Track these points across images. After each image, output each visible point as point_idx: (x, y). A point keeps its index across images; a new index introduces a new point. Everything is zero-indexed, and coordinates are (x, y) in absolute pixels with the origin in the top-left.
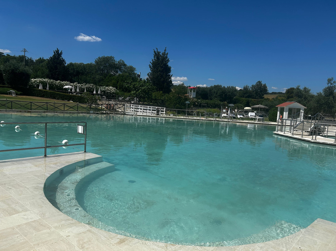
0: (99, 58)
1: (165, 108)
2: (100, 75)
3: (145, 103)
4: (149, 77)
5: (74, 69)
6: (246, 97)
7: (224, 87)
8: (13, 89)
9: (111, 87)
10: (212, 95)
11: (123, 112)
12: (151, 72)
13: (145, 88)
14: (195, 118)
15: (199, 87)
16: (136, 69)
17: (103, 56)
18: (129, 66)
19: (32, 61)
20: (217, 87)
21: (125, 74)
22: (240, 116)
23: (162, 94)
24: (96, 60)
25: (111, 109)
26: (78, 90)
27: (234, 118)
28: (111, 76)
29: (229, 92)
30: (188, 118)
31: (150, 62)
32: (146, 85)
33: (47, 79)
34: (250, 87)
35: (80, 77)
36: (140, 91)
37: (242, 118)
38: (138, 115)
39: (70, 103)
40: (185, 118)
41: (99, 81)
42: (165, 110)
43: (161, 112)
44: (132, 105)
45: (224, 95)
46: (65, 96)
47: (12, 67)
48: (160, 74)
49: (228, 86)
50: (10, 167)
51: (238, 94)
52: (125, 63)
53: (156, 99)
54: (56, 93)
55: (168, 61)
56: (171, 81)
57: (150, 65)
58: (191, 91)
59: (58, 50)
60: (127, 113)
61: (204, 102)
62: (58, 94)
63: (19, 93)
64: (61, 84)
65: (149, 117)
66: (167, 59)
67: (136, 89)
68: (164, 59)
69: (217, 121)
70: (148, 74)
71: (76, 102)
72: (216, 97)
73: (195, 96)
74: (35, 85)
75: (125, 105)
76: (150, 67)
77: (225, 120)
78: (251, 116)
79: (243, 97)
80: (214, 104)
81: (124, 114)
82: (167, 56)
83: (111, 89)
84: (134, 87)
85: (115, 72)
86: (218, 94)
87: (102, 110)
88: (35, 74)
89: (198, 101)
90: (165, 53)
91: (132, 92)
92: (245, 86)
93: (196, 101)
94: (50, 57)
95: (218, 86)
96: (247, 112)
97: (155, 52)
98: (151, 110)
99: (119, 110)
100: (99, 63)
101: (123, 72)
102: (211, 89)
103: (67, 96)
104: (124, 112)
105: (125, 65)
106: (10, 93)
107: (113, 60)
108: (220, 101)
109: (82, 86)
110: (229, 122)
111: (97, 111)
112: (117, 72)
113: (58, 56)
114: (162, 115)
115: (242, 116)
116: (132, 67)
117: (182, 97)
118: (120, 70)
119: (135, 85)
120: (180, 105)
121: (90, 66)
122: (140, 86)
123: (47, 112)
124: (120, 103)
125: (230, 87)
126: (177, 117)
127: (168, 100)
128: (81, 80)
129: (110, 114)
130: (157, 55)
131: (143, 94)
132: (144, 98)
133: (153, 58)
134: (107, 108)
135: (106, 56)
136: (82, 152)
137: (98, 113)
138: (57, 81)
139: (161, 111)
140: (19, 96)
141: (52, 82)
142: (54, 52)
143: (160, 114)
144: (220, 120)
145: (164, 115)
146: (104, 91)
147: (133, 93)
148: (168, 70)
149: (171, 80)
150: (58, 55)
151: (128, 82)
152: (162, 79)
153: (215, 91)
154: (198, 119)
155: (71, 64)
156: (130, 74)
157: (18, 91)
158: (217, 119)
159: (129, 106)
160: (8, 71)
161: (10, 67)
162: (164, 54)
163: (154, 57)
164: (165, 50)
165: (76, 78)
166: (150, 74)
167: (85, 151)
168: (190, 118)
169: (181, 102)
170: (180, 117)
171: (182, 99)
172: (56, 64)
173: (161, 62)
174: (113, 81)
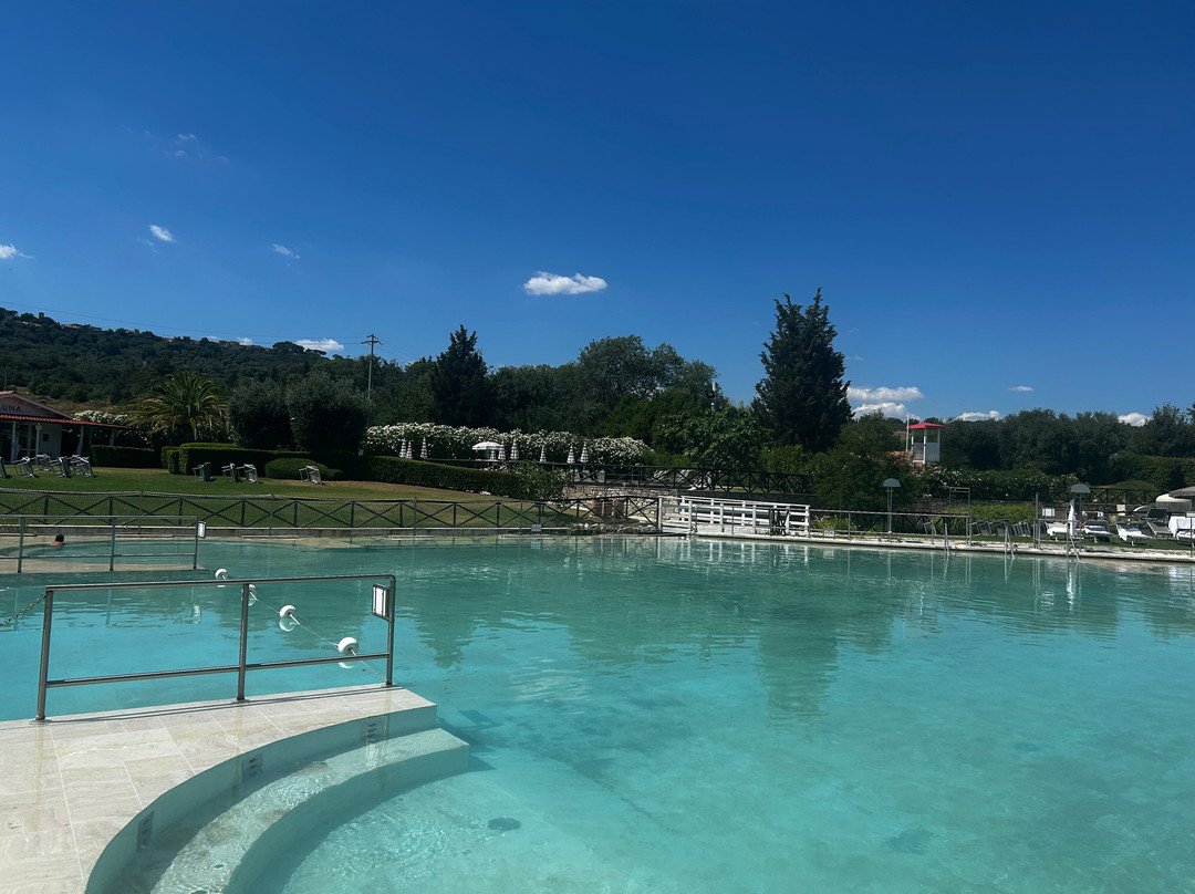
0: (593, 345)
1: (807, 507)
2: (597, 401)
3: (735, 489)
4: (763, 395)
5: (512, 386)
6: (1169, 453)
7: (1062, 416)
8: (316, 459)
9: (627, 439)
10: (1014, 449)
11: (651, 523)
12: (767, 376)
13: (731, 438)
14: (927, 543)
15: (960, 424)
16: (717, 372)
17: (605, 337)
18: (691, 362)
19: (397, 371)
20: (1035, 421)
21: (679, 390)
22: (1131, 534)
23: (802, 455)
24: (583, 354)
25: (613, 516)
26: (514, 455)
27: (1103, 540)
28: (631, 400)
29: (1088, 435)
30: (899, 544)
31: (766, 344)
32: (735, 426)
33: (428, 424)
34: (1181, 411)
35: (529, 411)
36: (712, 446)
37: (1141, 539)
38: (701, 536)
39: (481, 498)
40: (884, 542)
41: (593, 421)
42: (807, 514)
43: (793, 523)
44: (683, 498)
45: (1065, 448)
46: (467, 477)
47: (316, 395)
48: (802, 383)
49: (1083, 413)
50: (89, 741)
51: (1131, 443)
52: (679, 355)
53: (780, 475)
54: (438, 468)
55: (832, 333)
56: (846, 408)
57: (764, 356)
58: (919, 440)
59: (464, 332)
60: (665, 530)
61: (977, 478)
62: (447, 470)
63: (332, 472)
64: (470, 438)
65: (748, 543)
66: (826, 329)
67: (701, 441)
68: (816, 327)
69: (1017, 553)
70: (758, 387)
71: (502, 495)
72: (1032, 457)
73: (936, 457)
74: (391, 445)
75: (658, 500)
76: (765, 360)
77: (1056, 552)
78: (1179, 530)
79: (1157, 453)
80: (1021, 486)
81: (658, 533)
82: (825, 317)
83: (629, 444)
84: (692, 434)
85: (644, 386)
86: (1040, 445)
87: (578, 518)
88: (395, 411)
89: (950, 475)
90: (817, 306)
91: (686, 453)
92: (1161, 408)
93: (942, 477)
94: (439, 355)
95: (1037, 413)
96: (1163, 515)
97: (780, 307)
98: (754, 516)
99: (639, 518)
100: (594, 361)
101: (672, 385)
102: (1010, 426)
103: (473, 475)
104: (656, 524)
105: (677, 361)
106: (306, 476)
107: (637, 349)
108: (1047, 472)
109: (534, 439)
110: (1072, 556)
111: (564, 522)
112: (652, 387)
113: (464, 349)
114: (797, 535)
115: (1138, 534)
116: (702, 364)
117: (877, 465)
118: (662, 378)
119: (697, 427)
120: (871, 494)
121: (567, 371)
122: (715, 431)
123: (399, 532)
124: (644, 494)
125: (1088, 414)
126: (854, 541)
127: (822, 477)
128: (532, 420)
129: (608, 531)
130: (788, 317)
131: (725, 459)
132: (729, 472)
133: (775, 331)
134: (596, 512)
135: (613, 337)
136: (379, 685)
137: (563, 533)
138: (458, 428)
139: (793, 518)
140: (331, 483)
141: (443, 433)
142: (453, 339)
143: (787, 531)
144: (1033, 550)
145: (806, 535)
146: (606, 454)
147: (689, 456)
148: (834, 365)
149: (845, 402)
150: (463, 344)
151: (671, 420)
152: (811, 401)
153: (1027, 433)
154: (937, 549)
155: (505, 373)
156: (694, 390)
157: (329, 467)
158: (1023, 547)
159: (675, 503)
160: (304, 406)
161: (311, 394)
162: (814, 312)
163: (780, 326)
164: (817, 299)
165: (516, 414)
166: (764, 385)
167: (389, 684)
168: (904, 544)
169: (873, 483)
170: (866, 542)
171: (876, 468)
172: (455, 376)
173: (803, 340)
174: (638, 418)
